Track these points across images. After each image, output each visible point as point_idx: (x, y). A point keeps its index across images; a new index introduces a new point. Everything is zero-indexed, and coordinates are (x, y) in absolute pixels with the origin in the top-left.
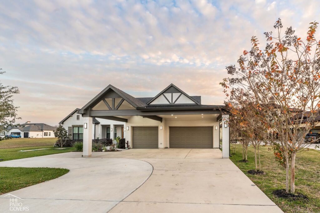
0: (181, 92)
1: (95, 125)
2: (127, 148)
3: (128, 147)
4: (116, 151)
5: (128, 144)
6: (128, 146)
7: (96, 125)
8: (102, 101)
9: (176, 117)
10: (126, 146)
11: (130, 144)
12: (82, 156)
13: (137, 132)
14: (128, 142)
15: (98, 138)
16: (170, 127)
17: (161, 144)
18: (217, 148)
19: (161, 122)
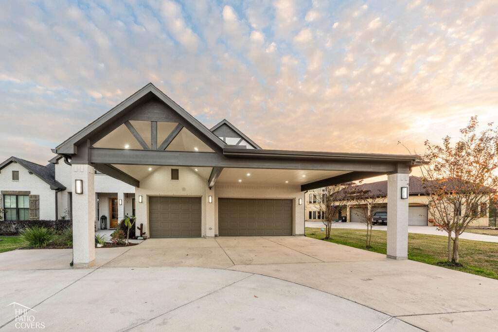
0: (240, 136)
1: (56, 193)
2: (142, 238)
3: (141, 236)
4: (127, 245)
5: (141, 229)
6: (142, 234)
7: (58, 193)
8: (124, 124)
9: (240, 181)
10: (138, 233)
11: (146, 230)
12: (72, 264)
13: (159, 207)
14: (142, 225)
15: (64, 218)
16: (220, 199)
17: (210, 229)
18: (300, 235)
19: (210, 189)
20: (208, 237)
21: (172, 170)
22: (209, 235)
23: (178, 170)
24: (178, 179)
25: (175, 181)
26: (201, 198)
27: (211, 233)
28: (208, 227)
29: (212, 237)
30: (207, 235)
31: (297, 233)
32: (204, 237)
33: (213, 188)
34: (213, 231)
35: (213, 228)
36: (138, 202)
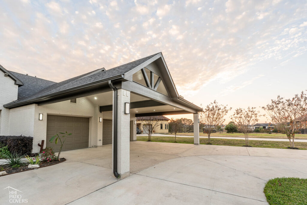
14: (43, 142)
17: (100, 140)
18: (135, 140)
19: (101, 112)
20: (99, 146)
22: (99, 145)
24: (75, 102)
25: (73, 104)
26: (89, 118)
27: (100, 143)
28: (98, 139)
29: (100, 146)
30: (98, 145)
31: (134, 139)
32: (93, 147)
33: (102, 112)
34: (102, 141)
35: (102, 139)
36: (37, 119)
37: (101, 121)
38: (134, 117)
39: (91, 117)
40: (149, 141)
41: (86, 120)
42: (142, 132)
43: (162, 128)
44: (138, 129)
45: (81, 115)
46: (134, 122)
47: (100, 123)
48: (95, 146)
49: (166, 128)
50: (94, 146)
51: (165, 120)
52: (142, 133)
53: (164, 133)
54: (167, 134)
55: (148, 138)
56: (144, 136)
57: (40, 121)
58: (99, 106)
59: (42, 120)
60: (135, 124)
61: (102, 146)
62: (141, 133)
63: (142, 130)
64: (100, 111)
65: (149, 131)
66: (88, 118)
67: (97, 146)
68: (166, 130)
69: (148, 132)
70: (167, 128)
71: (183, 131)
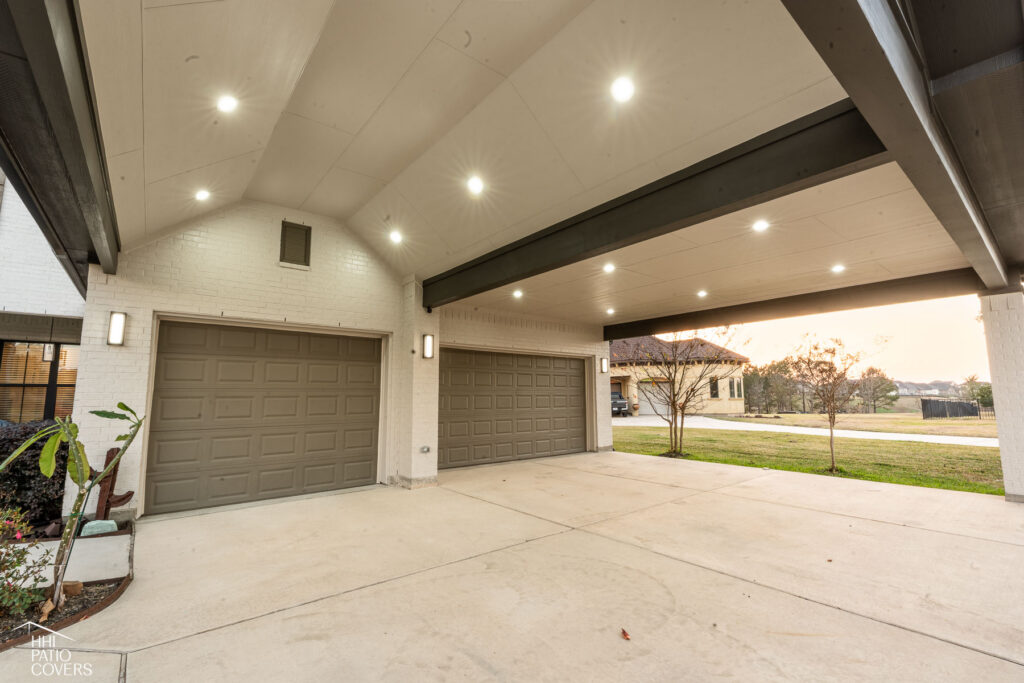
2: (110, 524)
3: (103, 513)
6: (109, 503)
13: (205, 370)
17: (426, 450)
18: (606, 449)
19: (429, 311)
21: (287, 227)
22: (420, 475)
23: (307, 231)
24: (306, 262)
25: (294, 271)
26: (380, 340)
27: (426, 465)
28: (417, 443)
29: (429, 481)
30: (414, 476)
31: (601, 444)
32: (392, 481)
33: (436, 310)
34: (434, 455)
35: (434, 445)
36: (99, 342)
37: (428, 354)
38: (597, 341)
39: (386, 336)
40: (674, 453)
41: (365, 350)
42: (635, 409)
43: (714, 393)
44: (621, 398)
45: (334, 323)
46: (598, 362)
47: (425, 364)
48: (403, 479)
49: (732, 394)
50: (397, 479)
51: (726, 362)
52: (636, 413)
53: (725, 415)
54: (738, 418)
55: (666, 434)
56: (643, 428)
57: (112, 348)
58: (417, 278)
59: (122, 345)
60: (602, 372)
61: (435, 481)
62: (631, 415)
63: (635, 401)
64: (424, 306)
65: (673, 404)
66: (373, 340)
67: (409, 481)
68: (733, 403)
69: (663, 409)
70: (739, 395)
71: (797, 407)
